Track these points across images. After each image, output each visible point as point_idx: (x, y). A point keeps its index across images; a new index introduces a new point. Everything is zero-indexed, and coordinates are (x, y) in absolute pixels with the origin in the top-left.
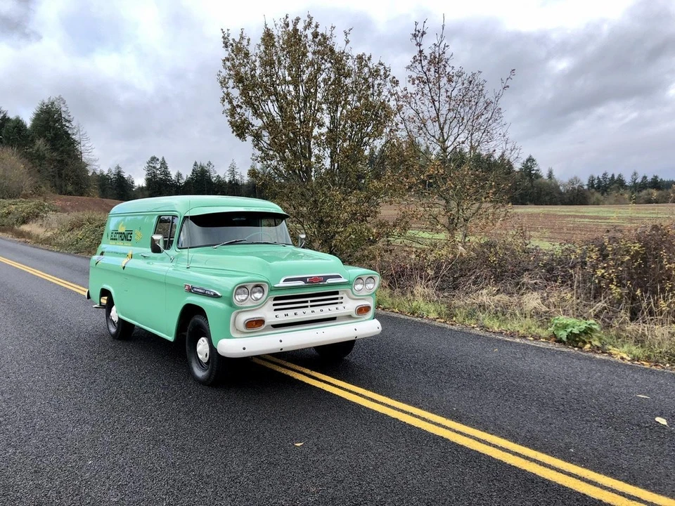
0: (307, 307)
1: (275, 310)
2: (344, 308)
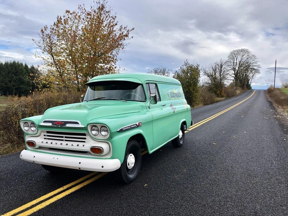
0: (63, 140)
1: (45, 138)
2: (83, 146)
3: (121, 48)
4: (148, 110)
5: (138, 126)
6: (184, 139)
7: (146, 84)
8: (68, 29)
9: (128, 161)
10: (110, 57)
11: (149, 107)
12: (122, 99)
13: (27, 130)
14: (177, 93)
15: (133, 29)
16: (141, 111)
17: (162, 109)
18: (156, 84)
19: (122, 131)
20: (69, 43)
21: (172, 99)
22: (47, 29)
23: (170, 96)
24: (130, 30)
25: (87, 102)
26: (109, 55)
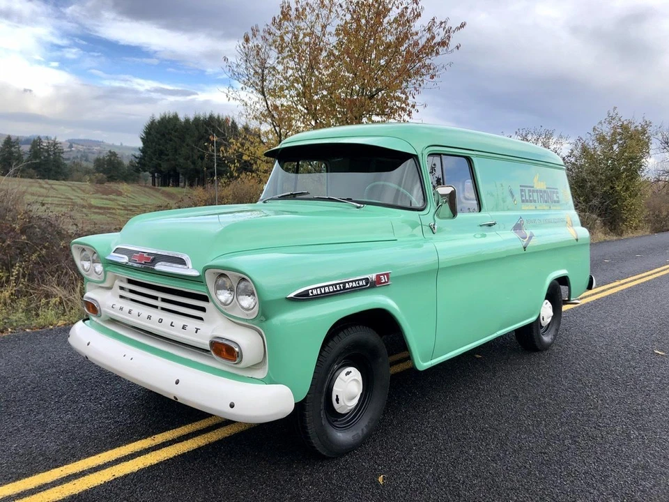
0: (156, 307)
1: (121, 297)
2: (196, 332)
3: (428, 77)
4: (429, 235)
5: (372, 285)
6: (557, 330)
7: (431, 155)
8: (305, 31)
9: (335, 388)
10: (398, 99)
11: (432, 229)
12: (349, 200)
13: (85, 268)
14: (545, 191)
15: (463, 26)
16: (399, 240)
17: (484, 236)
18: (469, 160)
19: (304, 298)
20: (304, 67)
21: (524, 206)
22: (258, 33)
23: (518, 196)
24: (453, 29)
25: (264, 202)
26: (398, 94)
